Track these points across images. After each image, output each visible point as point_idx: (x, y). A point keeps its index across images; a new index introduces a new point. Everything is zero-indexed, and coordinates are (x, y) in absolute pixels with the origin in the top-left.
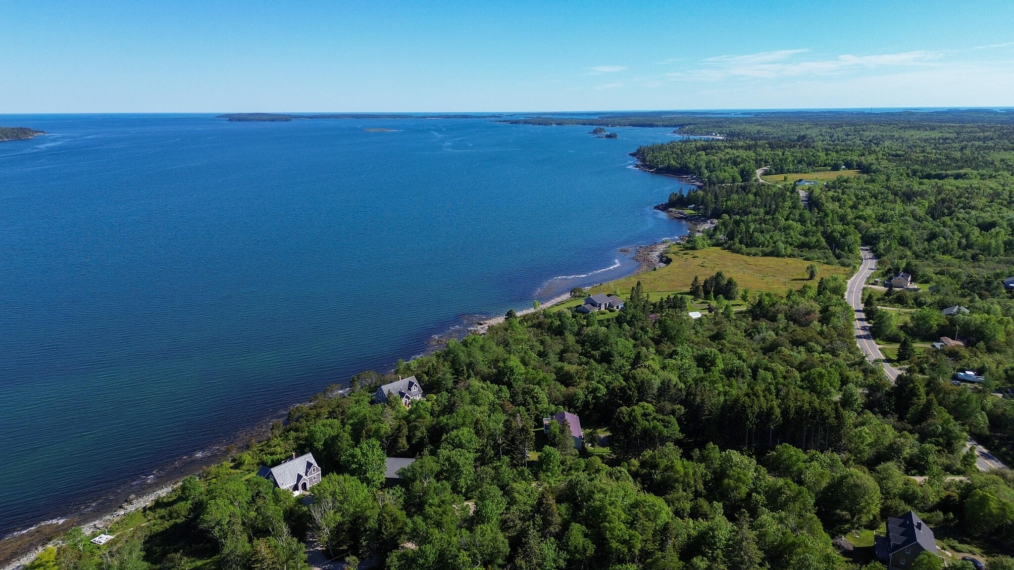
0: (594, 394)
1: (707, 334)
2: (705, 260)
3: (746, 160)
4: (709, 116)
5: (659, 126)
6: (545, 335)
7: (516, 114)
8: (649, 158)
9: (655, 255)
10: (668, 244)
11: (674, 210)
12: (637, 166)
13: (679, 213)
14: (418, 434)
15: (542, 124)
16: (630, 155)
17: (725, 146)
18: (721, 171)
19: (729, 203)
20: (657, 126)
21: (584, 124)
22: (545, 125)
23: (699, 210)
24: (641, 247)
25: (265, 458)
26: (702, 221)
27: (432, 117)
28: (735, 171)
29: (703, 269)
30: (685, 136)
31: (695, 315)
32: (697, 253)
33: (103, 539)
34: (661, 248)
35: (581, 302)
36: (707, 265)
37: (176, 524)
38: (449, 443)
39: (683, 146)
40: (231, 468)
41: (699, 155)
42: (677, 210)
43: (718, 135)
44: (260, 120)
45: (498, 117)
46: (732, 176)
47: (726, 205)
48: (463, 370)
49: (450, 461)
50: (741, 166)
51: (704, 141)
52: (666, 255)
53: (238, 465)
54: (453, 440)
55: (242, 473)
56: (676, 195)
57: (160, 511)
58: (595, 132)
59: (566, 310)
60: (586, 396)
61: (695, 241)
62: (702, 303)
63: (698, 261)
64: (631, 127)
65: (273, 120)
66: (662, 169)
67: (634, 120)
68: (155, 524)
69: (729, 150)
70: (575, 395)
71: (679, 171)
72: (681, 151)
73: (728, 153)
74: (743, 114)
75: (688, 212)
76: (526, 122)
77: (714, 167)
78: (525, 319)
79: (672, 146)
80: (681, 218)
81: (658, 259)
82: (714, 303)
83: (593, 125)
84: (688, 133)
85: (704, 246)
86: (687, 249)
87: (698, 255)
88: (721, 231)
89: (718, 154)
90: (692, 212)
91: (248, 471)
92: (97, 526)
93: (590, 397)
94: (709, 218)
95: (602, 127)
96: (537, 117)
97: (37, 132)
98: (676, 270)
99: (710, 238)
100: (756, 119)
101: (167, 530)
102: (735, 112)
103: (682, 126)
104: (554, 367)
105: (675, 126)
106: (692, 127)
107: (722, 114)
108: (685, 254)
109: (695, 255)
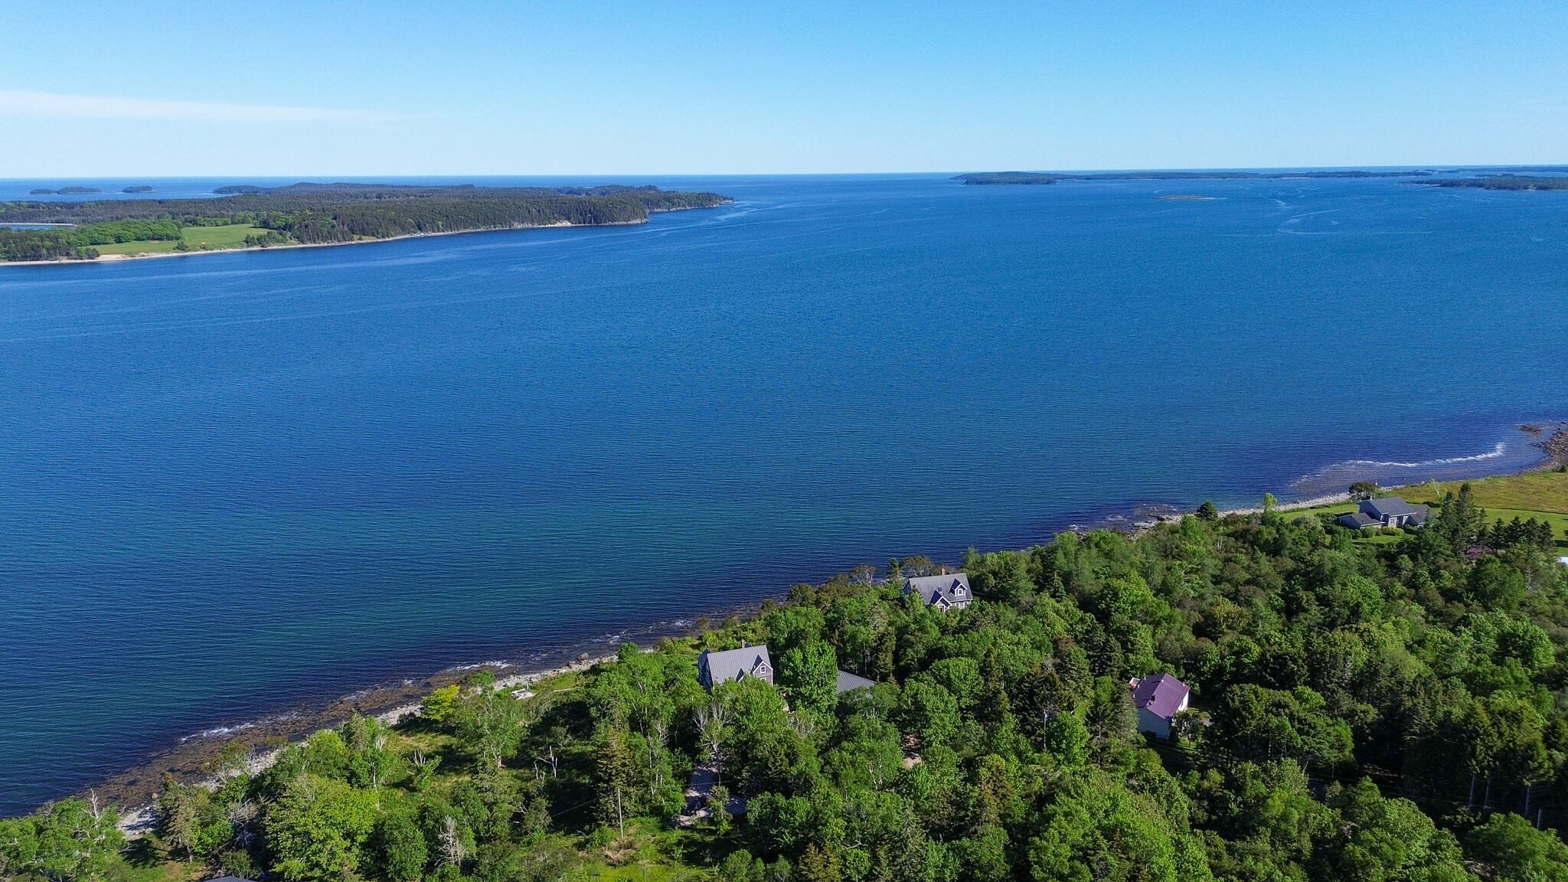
0: (1238, 658)
7: (1463, 170)
15: (1505, 188)
22: (1512, 189)
33: (522, 694)
40: (692, 646)
44: (1010, 183)
45: (1423, 175)
57: (588, 678)
59: (1317, 518)
60: (1223, 659)
68: (576, 691)
70: (1206, 652)
76: (1474, 184)
78: (1228, 521)
93: (1228, 662)
96: (1503, 175)
97: (725, 198)
104: (1210, 605)
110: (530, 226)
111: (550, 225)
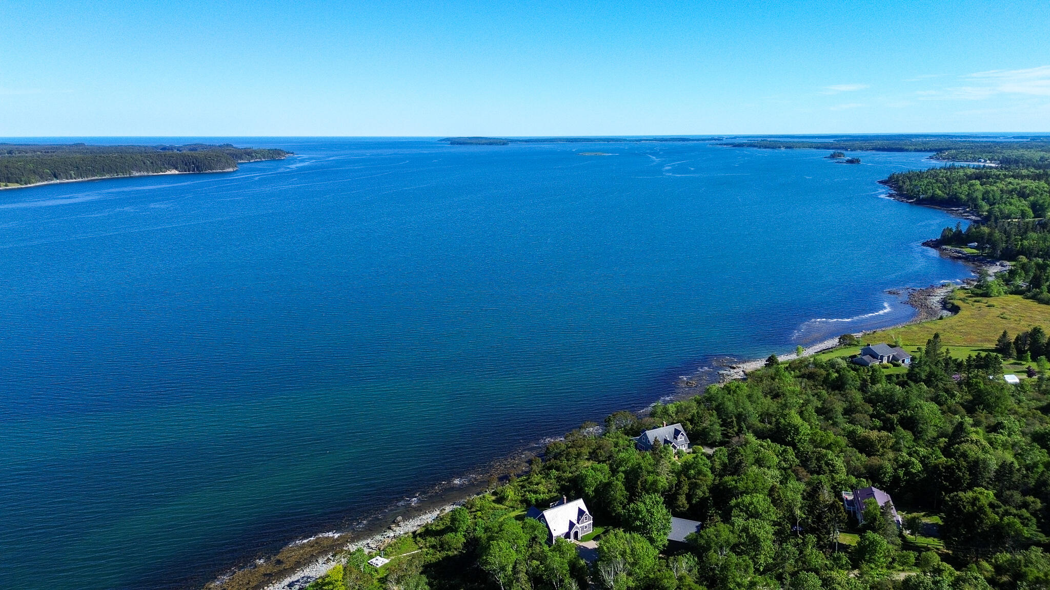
0: (907, 469)
1: (1033, 404)
2: (1005, 311)
3: (1035, 191)
4: (971, 139)
5: (910, 151)
6: (819, 389)
8: (907, 186)
9: (934, 301)
10: (952, 288)
11: (949, 247)
12: (891, 195)
13: (956, 252)
14: (700, 493)
15: (768, 148)
16: (881, 182)
17: (1005, 175)
18: (1005, 204)
19: (1026, 243)
20: (907, 150)
21: (818, 148)
22: (773, 148)
23: (983, 249)
24: (914, 290)
25: (528, 495)
26: (988, 262)
27: (647, 140)
28: (1024, 205)
29: (1004, 321)
30: (949, 163)
31: (1012, 379)
32: (991, 301)
33: (380, 562)
34: (941, 293)
35: (856, 351)
36: (1008, 317)
37: (448, 557)
38: (741, 510)
39: (949, 173)
40: (494, 501)
41: (972, 185)
42: (953, 248)
43: (988, 161)
44: (479, 144)
45: (718, 140)
46: (1021, 210)
47: (1021, 245)
48: (732, 422)
49: (748, 533)
50: (1032, 198)
51: (973, 168)
52: (951, 301)
53: (500, 500)
54: (747, 508)
55: (506, 509)
56: (951, 230)
57: (429, 539)
58: (833, 156)
59: (840, 360)
60: (895, 470)
61: (988, 287)
62: (1015, 364)
63: (996, 312)
64: (874, 152)
65: (491, 144)
66: (923, 199)
67: (879, 143)
68: (427, 554)
69: (1011, 180)
70: (881, 467)
71: (949, 203)
72: (947, 179)
73: (1010, 183)
74: (1014, 137)
75: (967, 251)
76: (751, 145)
77: (995, 199)
78: (791, 367)
79: (933, 173)
80: (959, 258)
81: (940, 306)
82: (1034, 366)
83: (828, 148)
84: (948, 159)
85: (1000, 293)
86: (977, 295)
87: (995, 303)
88: (1020, 276)
89: (998, 184)
90: (974, 251)
91: (512, 507)
92: (370, 545)
93: (901, 473)
94: (998, 260)
95: (839, 151)
96: (762, 140)
97: (288, 153)
98: (969, 321)
99: (1007, 284)
100: (1034, 143)
101: (440, 561)
102: (1005, 136)
103: (940, 150)
104: (843, 430)
105: (931, 151)
106: (953, 151)
107: (987, 137)
108: (975, 301)
109: (989, 303)
110: (146, 174)
111: (161, 173)
